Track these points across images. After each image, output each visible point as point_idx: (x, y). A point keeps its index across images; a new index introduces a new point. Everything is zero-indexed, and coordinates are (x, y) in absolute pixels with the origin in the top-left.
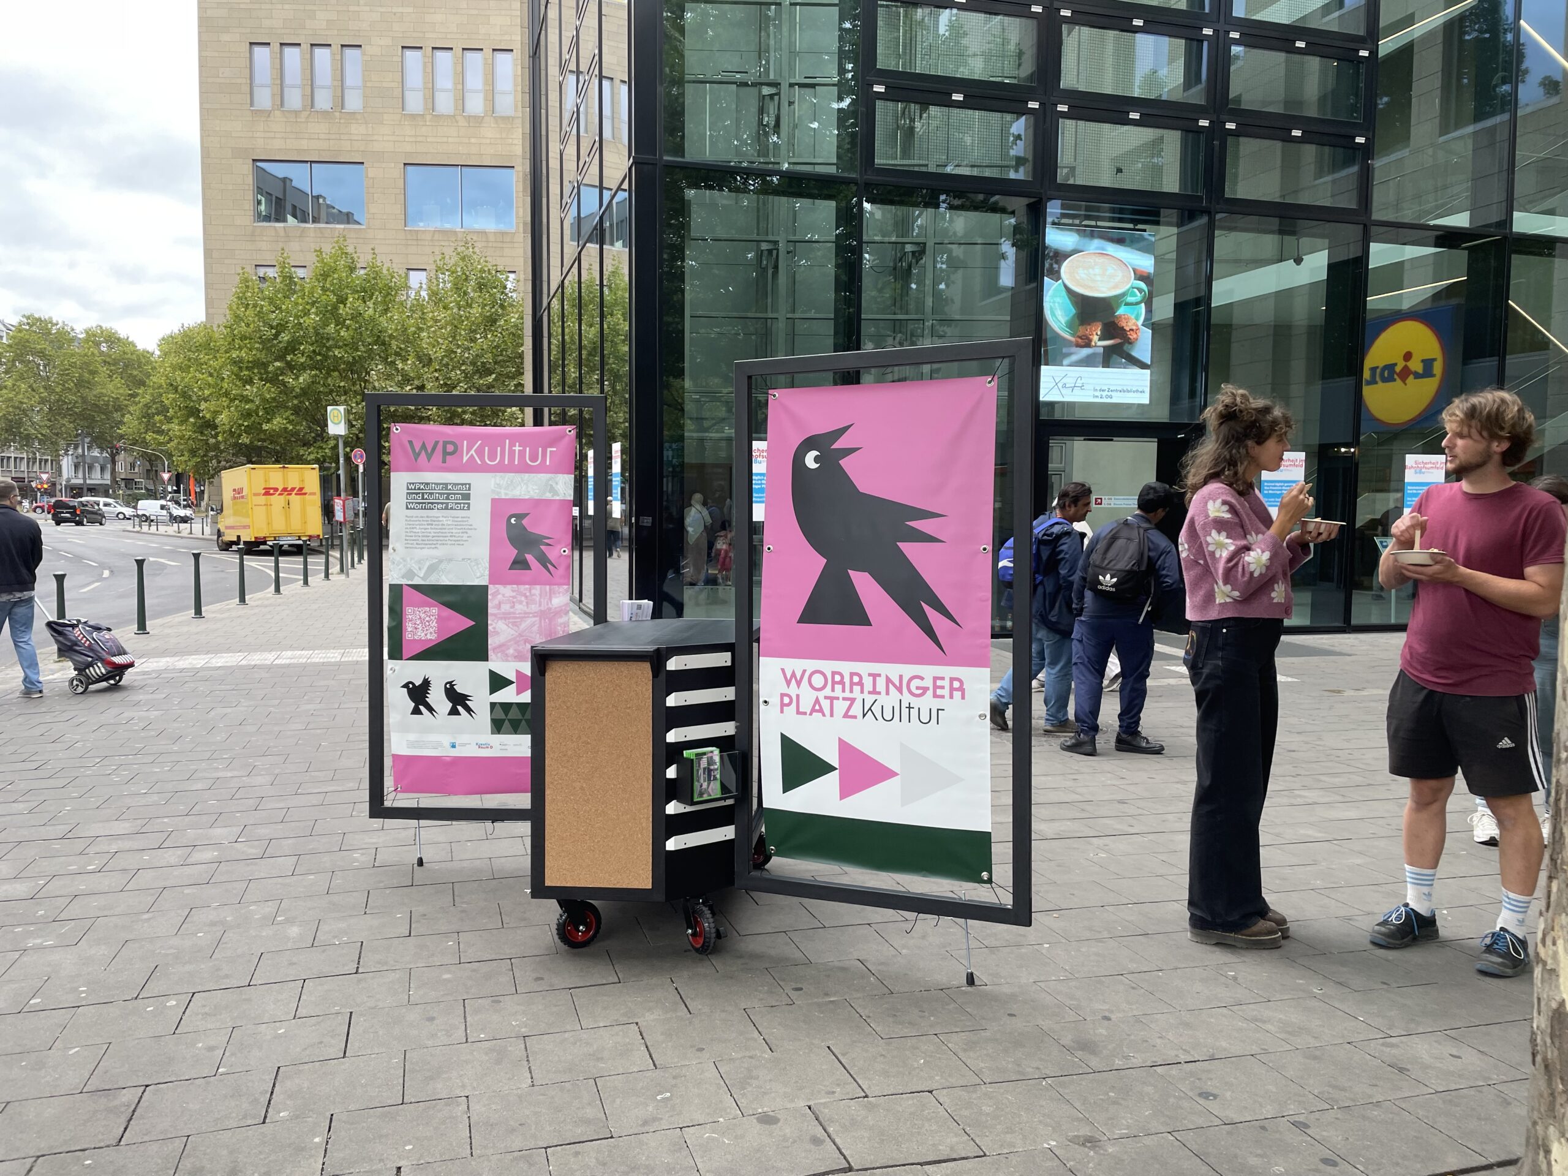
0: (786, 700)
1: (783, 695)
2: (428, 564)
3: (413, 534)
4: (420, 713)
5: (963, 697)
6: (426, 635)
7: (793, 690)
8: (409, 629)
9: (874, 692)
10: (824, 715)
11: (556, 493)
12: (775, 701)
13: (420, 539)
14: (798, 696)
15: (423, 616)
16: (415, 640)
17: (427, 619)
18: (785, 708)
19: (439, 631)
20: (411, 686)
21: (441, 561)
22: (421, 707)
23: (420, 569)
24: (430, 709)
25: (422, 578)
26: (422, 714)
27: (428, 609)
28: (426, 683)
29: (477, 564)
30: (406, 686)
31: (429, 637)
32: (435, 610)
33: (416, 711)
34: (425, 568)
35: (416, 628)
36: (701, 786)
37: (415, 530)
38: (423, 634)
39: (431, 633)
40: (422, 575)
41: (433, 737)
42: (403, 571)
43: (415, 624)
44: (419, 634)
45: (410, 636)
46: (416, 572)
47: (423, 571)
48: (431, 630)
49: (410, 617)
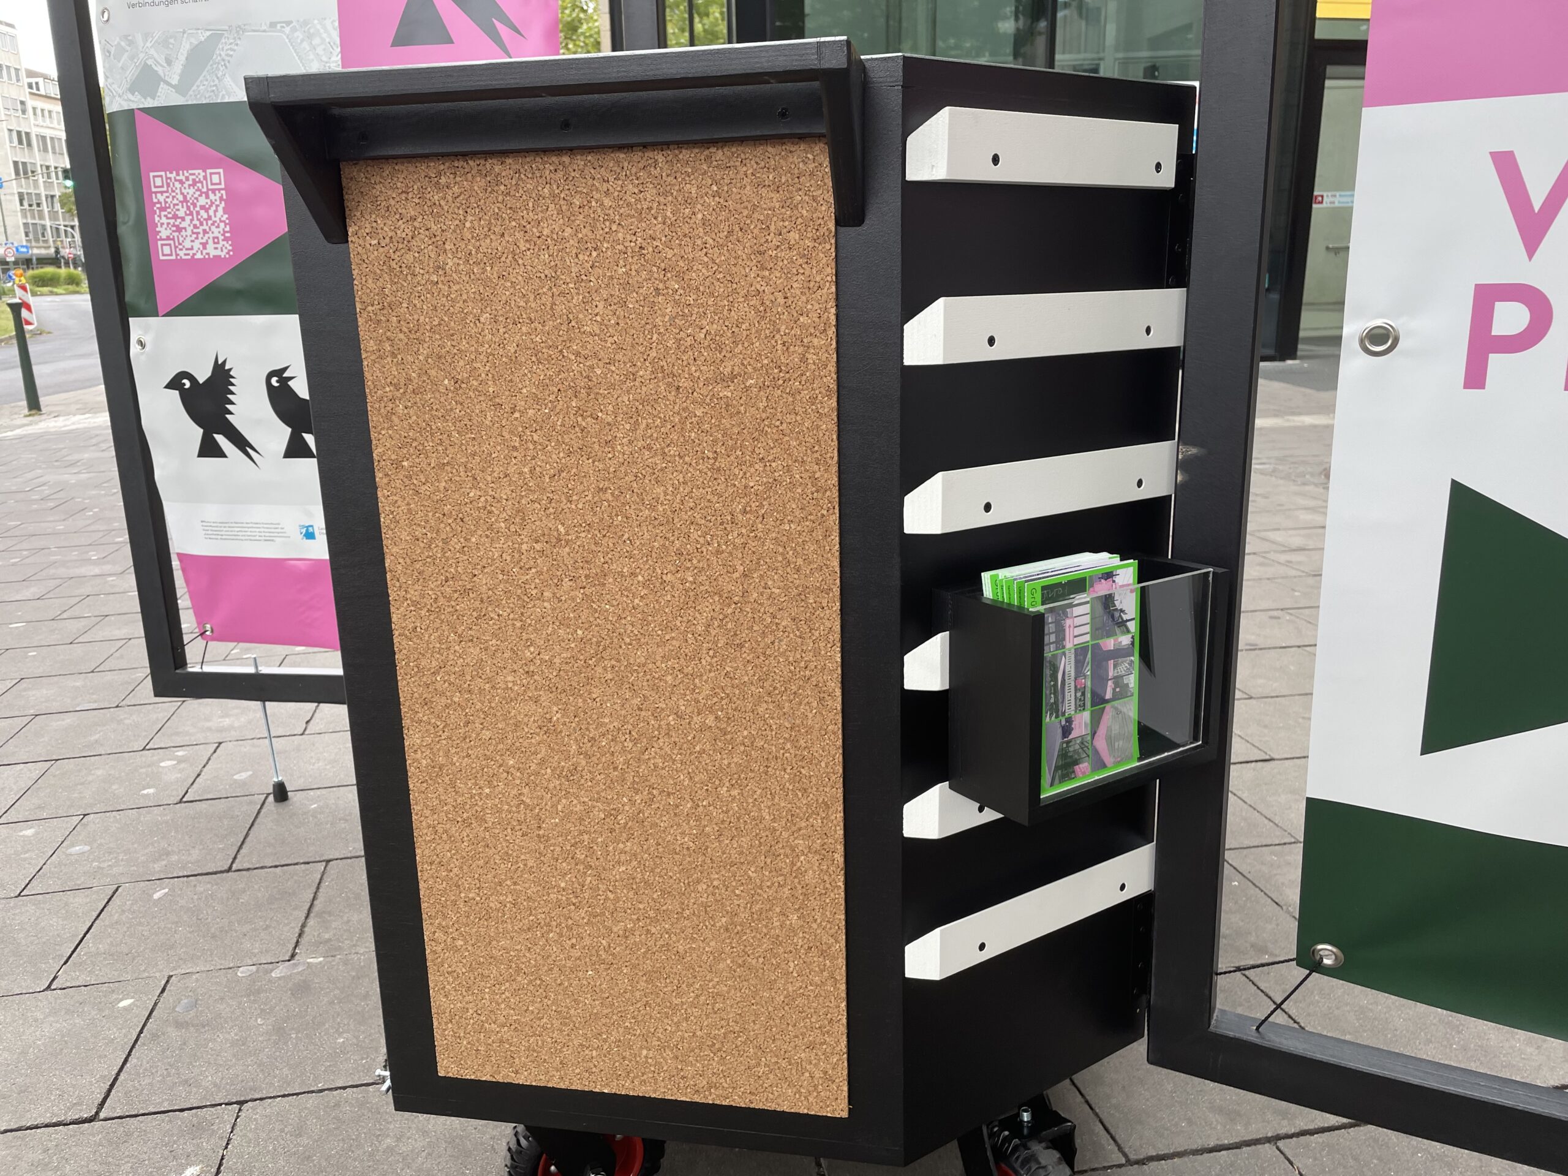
2: (186, 47)
4: (220, 453)
6: (204, 245)
8: (164, 233)
15: (191, 192)
16: (180, 263)
17: (203, 201)
19: (235, 234)
20: (187, 384)
21: (216, 38)
22: (220, 439)
23: (169, 62)
24: (242, 443)
25: (180, 89)
26: (222, 454)
27: (199, 173)
28: (221, 376)
29: (310, 37)
30: (174, 384)
31: (212, 252)
32: (217, 177)
33: (209, 449)
34: (182, 59)
35: (179, 229)
36: (1066, 730)
38: (197, 245)
39: (216, 240)
40: (175, 81)
41: (260, 514)
42: (131, 73)
43: (175, 217)
44: (188, 244)
45: (167, 250)
46: (161, 73)
47: (178, 67)
48: (216, 232)
49: (161, 198)
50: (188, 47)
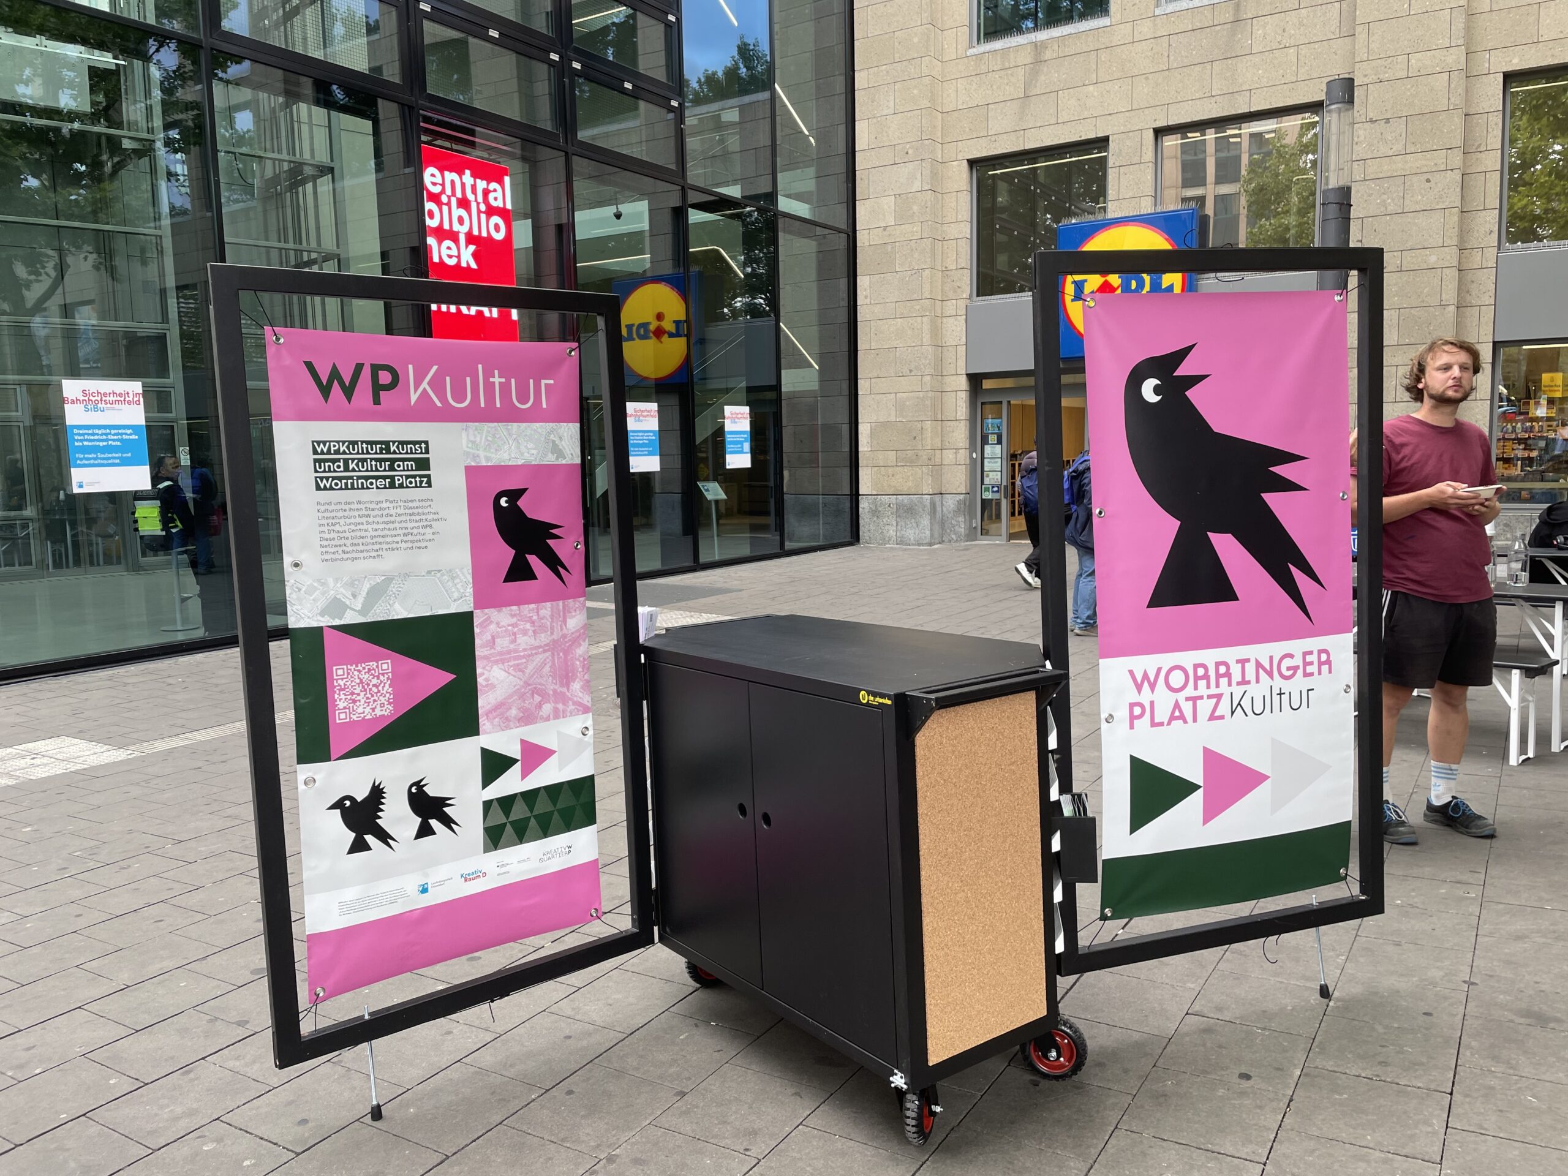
0: (1137, 711)
1: (1132, 706)
2: (366, 587)
3: (335, 535)
4: (367, 848)
5: (1330, 672)
6: (373, 710)
7: (1146, 697)
8: (341, 705)
9: (1244, 682)
10: (1185, 722)
11: (560, 453)
12: (1122, 714)
13: (348, 542)
14: (1152, 703)
15: (365, 677)
16: (352, 723)
17: (375, 681)
18: (1136, 722)
19: (395, 702)
20: (348, 803)
21: (389, 579)
22: (367, 837)
23: (354, 596)
24: (384, 837)
25: (361, 612)
26: (369, 848)
27: (373, 664)
28: (377, 793)
29: (453, 578)
30: (338, 805)
31: (378, 712)
32: (386, 665)
33: (359, 846)
34: (364, 594)
35: (354, 701)
37: (337, 528)
38: (368, 710)
39: (383, 705)
40: (359, 607)
41: (387, 886)
42: (321, 604)
43: (352, 694)
44: (360, 710)
45: (343, 716)
46: (348, 603)
47: (360, 600)
48: (383, 700)
49: (341, 683)
50: (368, 586)
